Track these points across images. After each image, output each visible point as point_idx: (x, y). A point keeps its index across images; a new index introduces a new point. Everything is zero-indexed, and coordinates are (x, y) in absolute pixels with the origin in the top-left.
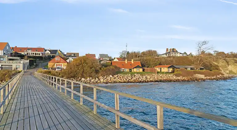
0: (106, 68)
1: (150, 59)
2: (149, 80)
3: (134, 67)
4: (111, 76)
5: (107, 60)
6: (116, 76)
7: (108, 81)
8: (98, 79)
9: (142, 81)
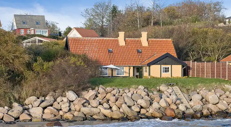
0: (51, 63)
1: (206, 33)
2: (215, 109)
3: (152, 59)
4: (71, 95)
5: (44, 37)
6: (89, 94)
7: (61, 113)
8: (21, 109)
9: (191, 111)
